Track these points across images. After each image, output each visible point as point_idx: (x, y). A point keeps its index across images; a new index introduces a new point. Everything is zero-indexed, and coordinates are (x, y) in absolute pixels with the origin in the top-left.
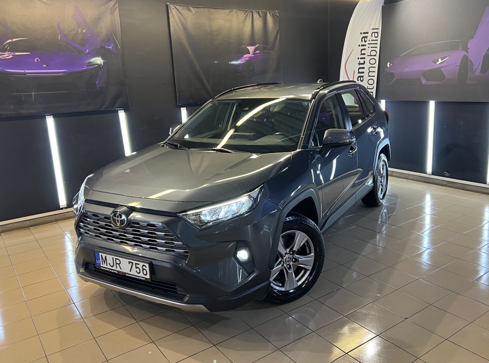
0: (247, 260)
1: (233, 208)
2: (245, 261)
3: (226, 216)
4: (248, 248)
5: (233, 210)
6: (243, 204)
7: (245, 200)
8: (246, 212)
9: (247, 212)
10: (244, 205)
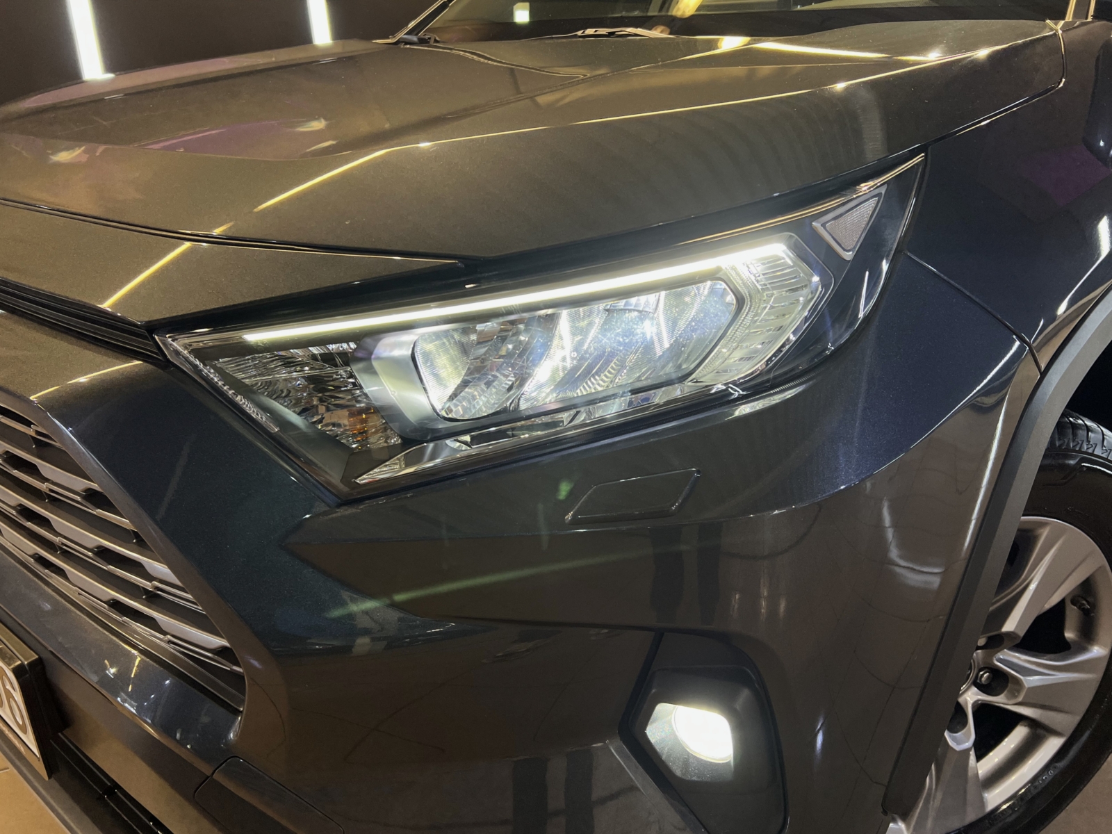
0: (729, 776)
1: (648, 329)
2: (707, 777)
3: (581, 391)
4: (745, 694)
5: (648, 348)
6: (741, 302)
7: (759, 269)
8: (754, 377)
9: (756, 387)
10: (746, 317)
